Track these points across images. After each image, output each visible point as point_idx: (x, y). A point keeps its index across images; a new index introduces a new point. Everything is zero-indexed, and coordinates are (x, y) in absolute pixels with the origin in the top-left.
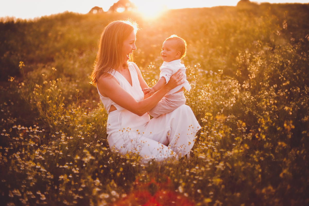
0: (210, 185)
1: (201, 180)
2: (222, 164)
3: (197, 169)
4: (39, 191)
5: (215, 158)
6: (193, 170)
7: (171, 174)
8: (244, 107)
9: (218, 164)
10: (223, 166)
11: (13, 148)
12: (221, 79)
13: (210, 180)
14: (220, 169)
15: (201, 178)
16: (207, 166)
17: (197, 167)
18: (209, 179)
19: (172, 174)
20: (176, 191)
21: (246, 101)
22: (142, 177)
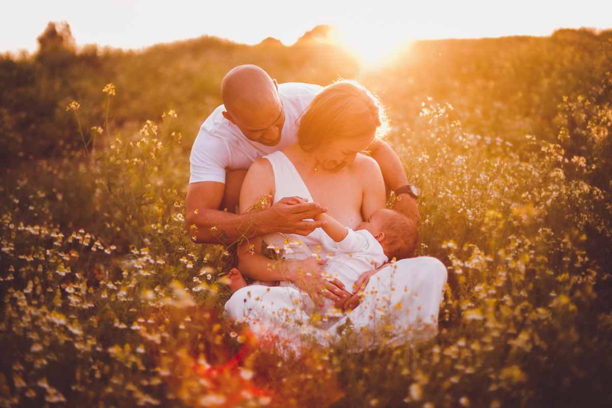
0: (493, 388)
1: (470, 376)
2: (524, 337)
3: (460, 348)
4: (45, 380)
5: (507, 321)
6: (452, 351)
7: (393, 359)
8: (576, 213)
9: (515, 336)
10: (528, 342)
11: (13, 278)
12: (521, 160)
13: (493, 376)
14: (519, 348)
15: (469, 371)
16: (487, 339)
17: (462, 343)
18: (491, 373)
19: (398, 357)
20: (406, 400)
21: (580, 199)
22: (322, 362)
